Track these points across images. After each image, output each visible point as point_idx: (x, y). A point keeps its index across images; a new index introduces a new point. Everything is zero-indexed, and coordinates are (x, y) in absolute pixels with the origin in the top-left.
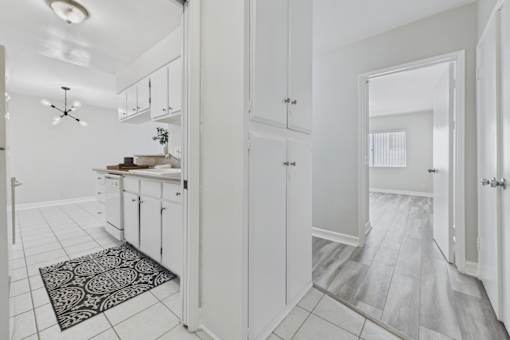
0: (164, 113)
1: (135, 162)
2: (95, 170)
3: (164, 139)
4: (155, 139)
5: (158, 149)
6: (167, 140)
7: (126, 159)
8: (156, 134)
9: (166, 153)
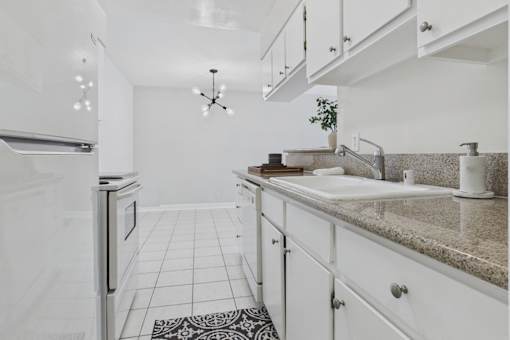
0: (332, 56)
1: (284, 162)
2: (234, 172)
3: (330, 119)
4: (313, 120)
5: (319, 139)
6: (334, 120)
7: (271, 155)
8: (314, 110)
9: (334, 146)
